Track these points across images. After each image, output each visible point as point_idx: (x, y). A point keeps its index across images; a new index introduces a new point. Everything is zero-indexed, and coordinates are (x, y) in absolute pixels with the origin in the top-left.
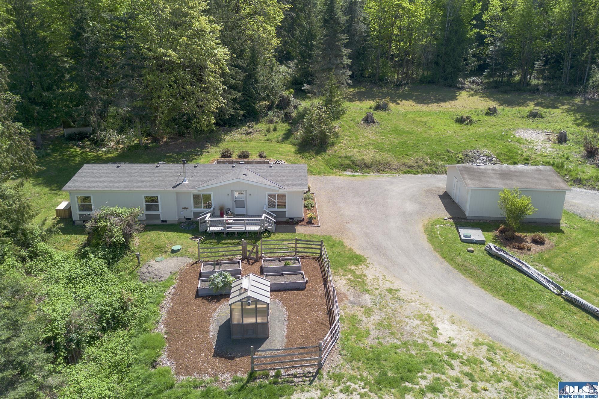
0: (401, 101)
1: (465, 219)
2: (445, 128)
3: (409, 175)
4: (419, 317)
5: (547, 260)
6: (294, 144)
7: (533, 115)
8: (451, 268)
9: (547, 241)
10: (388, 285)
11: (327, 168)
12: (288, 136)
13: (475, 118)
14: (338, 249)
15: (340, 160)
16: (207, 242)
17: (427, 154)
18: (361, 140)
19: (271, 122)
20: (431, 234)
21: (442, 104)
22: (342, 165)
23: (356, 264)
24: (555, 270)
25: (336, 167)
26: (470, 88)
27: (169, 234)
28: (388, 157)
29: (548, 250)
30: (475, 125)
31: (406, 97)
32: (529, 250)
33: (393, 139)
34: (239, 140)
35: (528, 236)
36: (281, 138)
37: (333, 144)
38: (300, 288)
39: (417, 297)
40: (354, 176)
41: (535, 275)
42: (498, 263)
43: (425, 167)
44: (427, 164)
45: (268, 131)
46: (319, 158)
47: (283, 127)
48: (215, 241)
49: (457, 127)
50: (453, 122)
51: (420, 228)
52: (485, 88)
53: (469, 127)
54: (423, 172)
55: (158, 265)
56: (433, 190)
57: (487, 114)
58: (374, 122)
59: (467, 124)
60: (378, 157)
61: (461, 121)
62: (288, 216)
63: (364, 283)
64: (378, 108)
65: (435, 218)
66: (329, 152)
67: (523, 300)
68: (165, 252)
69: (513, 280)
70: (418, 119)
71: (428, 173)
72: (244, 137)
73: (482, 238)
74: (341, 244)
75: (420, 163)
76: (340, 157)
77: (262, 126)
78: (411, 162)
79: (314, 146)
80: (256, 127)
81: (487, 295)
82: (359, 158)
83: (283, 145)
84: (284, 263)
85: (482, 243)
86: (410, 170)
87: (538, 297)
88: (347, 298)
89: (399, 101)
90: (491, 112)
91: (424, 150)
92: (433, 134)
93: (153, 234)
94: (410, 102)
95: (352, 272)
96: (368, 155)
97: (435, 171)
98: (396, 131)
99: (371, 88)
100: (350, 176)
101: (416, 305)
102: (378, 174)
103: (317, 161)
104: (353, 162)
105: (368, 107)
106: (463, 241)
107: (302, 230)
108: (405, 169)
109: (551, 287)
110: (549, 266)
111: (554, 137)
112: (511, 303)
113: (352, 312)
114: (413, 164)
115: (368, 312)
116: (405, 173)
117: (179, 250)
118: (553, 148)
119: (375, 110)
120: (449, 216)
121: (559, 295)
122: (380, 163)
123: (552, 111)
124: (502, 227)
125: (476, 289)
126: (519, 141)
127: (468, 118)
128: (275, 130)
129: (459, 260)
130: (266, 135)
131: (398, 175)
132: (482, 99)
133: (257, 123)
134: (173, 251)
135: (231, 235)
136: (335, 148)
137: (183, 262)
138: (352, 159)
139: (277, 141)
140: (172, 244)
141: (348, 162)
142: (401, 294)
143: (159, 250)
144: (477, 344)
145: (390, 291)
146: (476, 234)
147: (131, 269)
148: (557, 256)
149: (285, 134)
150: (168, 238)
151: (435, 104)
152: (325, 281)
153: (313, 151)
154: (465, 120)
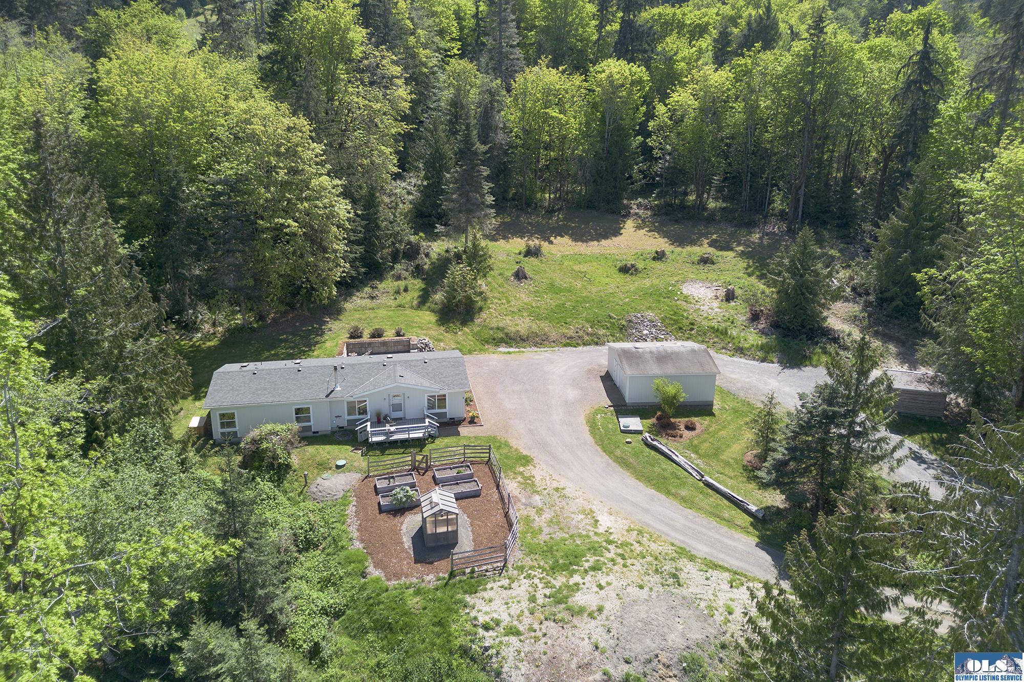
0: (555, 237)
1: (625, 405)
2: (607, 279)
3: (569, 348)
4: (583, 512)
5: (696, 446)
6: (433, 311)
7: (705, 261)
8: (610, 461)
9: (698, 425)
10: (555, 485)
11: (477, 343)
12: (424, 299)
13: (640, 265)
14: (505, 451)
15: (491, 332)
16: (371, 453)
17: (587, 321)
18: (513, 303)
19: (398, 278)
20: (592, 425)
21: (603, 242)
22: (494, 339)
23: (524, 465)
24: (700, 456)
25: (487, 342)
26: (636, 214)
27: (328, 448)
28: (545, 326)
29: (698, 436)
30: (641, 275)
31: (560, 231)
32: (681, 437)
33: (549, 301)
34: (364, 308)
35: (681, 422)
36: (415, 302)
37: (481, 309)
38: (475, 495)
39: (581, 493)
40: (509, 353)
41: (682, 463)
42: (653, 453)
43: (586, 338)
44: (588, 334)
45: (398, 292)
46: (465, 329)
47: (417, 284)
48: (378, 452)
49: (620, 278)
50: (615, 271)
51: (582, 419)
52: (655, 215)
53: (634, 278)
54: (584, 344)
55: (327, 483)
56: (594, 370)
57: (654, 259)
58: (526, 278)
59: (632, 274)
60: (534, 327)
61: (624, 270)
62: (448, 416)
63: (533, 485)
64: (529, 252)
65: (596, 407)
66: (478, 321)
67: (670, 488)
68: (330, 469)
69: (664, 470)
70: (576, 268)
71: (590, 344)
72: (367, 302)
73: (640, 428)
74: (507, 444)
75: (581, 333)
76: (492, 329)
77: (388, 285)
78: (571, 333)
79: (459, 313)
80: (382, 286)
81: (641, 486)
82: (513, 329)
83: (420, 313)
84: (456, 471)
85: (639, 432)
86: (571, 342)
87: (683, 484)
88: (519, 501)
89: (552, 238)
90: (659, 256)
91: (584, 315)
92: (594, 290)
93: (311, 450)
94: (566, 240)
95: (521, 473)
96: (522, 325)
97: (597, 342)
98: (553, 288)
99: (518, 217)
100: (505, 353)
101: (580, 501)
102: (536, 349)
103: (465, 334)
104: (507, 334)
105: (517, 252)
106: (623, 431)
107: (464, 430)
108: (564, 341)
109: (694, 473)
110: (696, 453)
111: (722, 292)
112: (660, 492)
113: (526, 513)
114: (573, 335)
115: (540, 511)
116: (565, 346)
117: (344, 466)
118: (720, 308)
119: (525, 256)
120: (610, 404)
121: (700, 480)
122: (537, 335)
123: (725, 253)
124: (659, 413)
125: (632, 481)
126: (686, 299)
127: (633, 266)
128: (406, 290)
129: (618, 452)
130: (395, 299)
131: (556, 349)
132: (650, 234)
133: (381, 281)
134: (338, 467)
135: (395, 444)
136: (484, 315)
137: (354, 478)
138: (506, 331)
139: (412, 307)
140: (335, 459)
141: (501, 335)
142: (567, 492)
143: (323, 466)
144: (629, 530)
145: (557, 489)
146: (634, 423)
147: (300, 490)
148: (705, 441)
150: (328, 453)
151: (595, 243)
152: (498, 486)
153: (458, 320)
154: (629, 269)
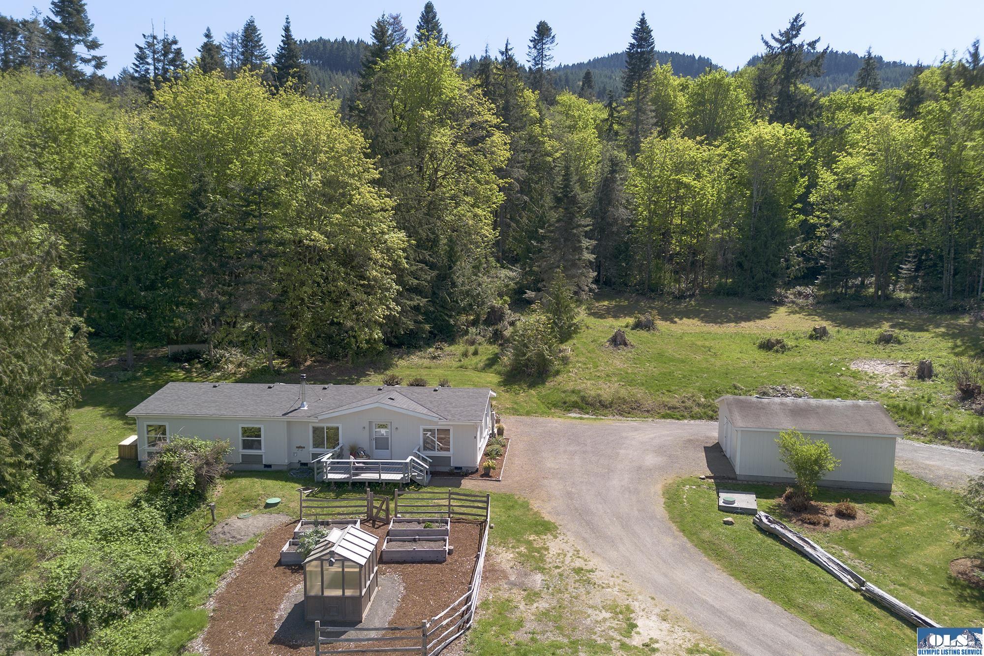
0: (681, 319)
1: (735, 479)
2: (739, 355)
3: (668, 421)
4: (612, 608)
5: (853, 541)
6: (499, 373)
7: (886, 340)
8: (689, 545)
9: (860, 514)
10: (578, 563)
11: (542, 406)
12: (492, 362)
13: (790, 343)
14: (518, 512)
15: (563, 395)
17: (701, 390)
18: (601, 368)
20: (672, 497)
21: (743, 324)
22: (565, 403)
23: (538, 533)
24: (860, 555)
25: (555, 406)
26: (793, 302)
27: (269, 483)
28: (639, 393)
29: (860, 528)
30: (790, 353)
31: (688, 314)
32: (827, 525)
33: (652, 368)
34: (419, 367)
35: (831, 507)
36: (482, 364)
37: (558, 373)
38: (437, 559)
39: (619, 581)
40: (581, 418)
41: (823, 560)
42: (769, 541)
43: (696, 409)
44: (699, 405)
45: (465, 355)
46: (532, 392)
47: (488, 350)
48: (332, 495)
49: (761, 355)
50: (755, 347)
51: (658, 488)
52: (818, 303)
53: (779, 355)
54: (692, 417)
55: (239, 523)
56: (698, 440)
57: (811, 337)
58: (626, 344)
59: (777, 351)
60: (623, 393)
61: (767, 346)
62: (453, 464)
63: (542, 559)
64: (638, 326)
65: (686, 477)
66: (550, 384)
67: (794, 595)
68: (256, 507)
69: (785, 567)
70: (699, 343)
71: (700, 418)
72: (426, 362)
73: (754, 506)
74: (526, 506)
75: (689, 403)
76: (564, 392)
77: (458, 348)
78: (674, 402)
79: (529, 375)
81: (737, 586)
82: (593, 393)
84: (423, 525)
85: (752, 512)
86: (672, 413)
87: (823, 593)
88: (506, 577)
89: (676, 320)
90: (819, 335)
91: (698, 384)
92: (718, 363)
94: (696, 321)
95: (529, 543)
96: (607, 390)
97: (711, 415)
98: (660, 357)
99: (637, 301)
100: (575, 418)
101: (613, 593)
102: (621, 418)
103: (529, 396)
104: (583, 398)
105: (624, 325)
106: (721, 509)
107: (468, 484)
108: (663, 411)
109: (846, 578)
110: (854, 550)
111: (913, 369)
112: (773, 599)
113: (506, 596)
114: (677, 405)
116: (664, 417)
117: (276, 504)
118: (908, 386)
119: (633, 329)
120: (709, 473)
121: (856, 590)
122: (625, 402)
123: (918, 334)
124: (789, 490)
125: (719, 576)
126: (855, 375)
127: (778, 342)
128: (475, 353)
129: (706, 535)
130: (460, 361)
131: (650, 419)
132: (807, 317)
133: (450, 345)
134: (268, 506)
135: (359, 486)
136: (559, 378)
137: (277, 520)
138: (582, 394)
140: (269, 496)
141: (574, 398)
142: (594, 577)
143: (248, 503)
144: (694, 651)
145: (578, 571)
146: (745, 500)
147: (200, 528)
148: (872, 536)
149: (488, 359)
150: (264, 488)
151: (733, 324)
153: (525, 382)
154: (773, 345)
